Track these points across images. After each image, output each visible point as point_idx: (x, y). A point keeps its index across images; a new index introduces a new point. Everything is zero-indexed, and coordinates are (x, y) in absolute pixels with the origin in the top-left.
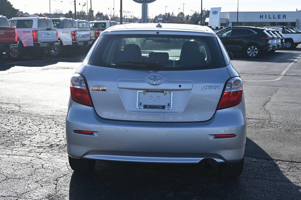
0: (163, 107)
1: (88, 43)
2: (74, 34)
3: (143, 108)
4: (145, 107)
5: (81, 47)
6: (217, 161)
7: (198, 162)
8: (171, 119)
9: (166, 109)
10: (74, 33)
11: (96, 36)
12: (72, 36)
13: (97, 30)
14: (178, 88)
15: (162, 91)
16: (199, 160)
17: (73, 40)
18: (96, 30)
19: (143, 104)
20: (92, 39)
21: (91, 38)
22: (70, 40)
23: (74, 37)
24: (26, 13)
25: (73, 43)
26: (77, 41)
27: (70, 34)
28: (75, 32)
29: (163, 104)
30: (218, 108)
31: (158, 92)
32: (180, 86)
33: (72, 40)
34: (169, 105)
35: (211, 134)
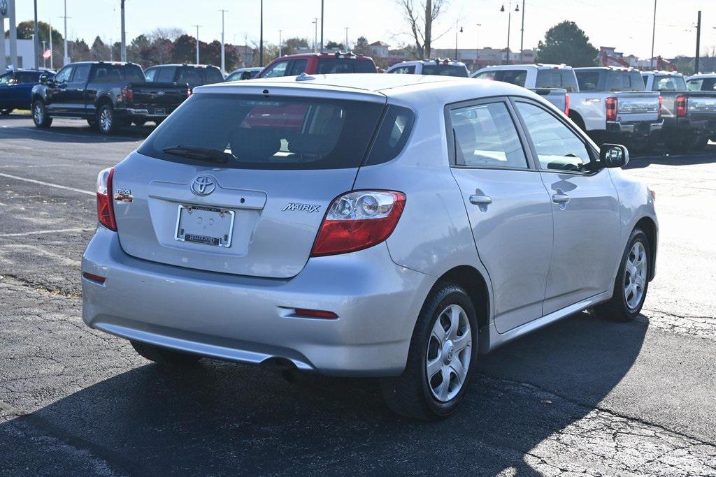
0: (216, 242)
1: (649, 126)
2: (611, 106)
3: (183, 240)
4: (188, 238)
5: (630, 136)
6: (297, 365)
7: (259, 362)
8: (226, 268)
9: (220, 245)
10: (613, 101)
11: (678, 110)
12: (607, 108)
13: (681, 95)
14: (239, 204)
15: (217, 209)
16: (264, 357)
17: (608, 118)
18: (679, 97)
19: (187, 232)
20: (663, 118)
21: (662, 116)
22: (601, 119)
23: (612, 113)
24: (632, 56)
25: (607, 124)
26: (619, 121)
27: (603, 104)
28: (615, 98)
29: (217, 236)
30: (313, 255)
31: (211, 210)
32: (243, 200)
33: (605, 119)
34: (226, 237)
35: (282, 305)
